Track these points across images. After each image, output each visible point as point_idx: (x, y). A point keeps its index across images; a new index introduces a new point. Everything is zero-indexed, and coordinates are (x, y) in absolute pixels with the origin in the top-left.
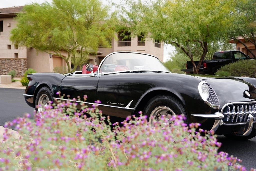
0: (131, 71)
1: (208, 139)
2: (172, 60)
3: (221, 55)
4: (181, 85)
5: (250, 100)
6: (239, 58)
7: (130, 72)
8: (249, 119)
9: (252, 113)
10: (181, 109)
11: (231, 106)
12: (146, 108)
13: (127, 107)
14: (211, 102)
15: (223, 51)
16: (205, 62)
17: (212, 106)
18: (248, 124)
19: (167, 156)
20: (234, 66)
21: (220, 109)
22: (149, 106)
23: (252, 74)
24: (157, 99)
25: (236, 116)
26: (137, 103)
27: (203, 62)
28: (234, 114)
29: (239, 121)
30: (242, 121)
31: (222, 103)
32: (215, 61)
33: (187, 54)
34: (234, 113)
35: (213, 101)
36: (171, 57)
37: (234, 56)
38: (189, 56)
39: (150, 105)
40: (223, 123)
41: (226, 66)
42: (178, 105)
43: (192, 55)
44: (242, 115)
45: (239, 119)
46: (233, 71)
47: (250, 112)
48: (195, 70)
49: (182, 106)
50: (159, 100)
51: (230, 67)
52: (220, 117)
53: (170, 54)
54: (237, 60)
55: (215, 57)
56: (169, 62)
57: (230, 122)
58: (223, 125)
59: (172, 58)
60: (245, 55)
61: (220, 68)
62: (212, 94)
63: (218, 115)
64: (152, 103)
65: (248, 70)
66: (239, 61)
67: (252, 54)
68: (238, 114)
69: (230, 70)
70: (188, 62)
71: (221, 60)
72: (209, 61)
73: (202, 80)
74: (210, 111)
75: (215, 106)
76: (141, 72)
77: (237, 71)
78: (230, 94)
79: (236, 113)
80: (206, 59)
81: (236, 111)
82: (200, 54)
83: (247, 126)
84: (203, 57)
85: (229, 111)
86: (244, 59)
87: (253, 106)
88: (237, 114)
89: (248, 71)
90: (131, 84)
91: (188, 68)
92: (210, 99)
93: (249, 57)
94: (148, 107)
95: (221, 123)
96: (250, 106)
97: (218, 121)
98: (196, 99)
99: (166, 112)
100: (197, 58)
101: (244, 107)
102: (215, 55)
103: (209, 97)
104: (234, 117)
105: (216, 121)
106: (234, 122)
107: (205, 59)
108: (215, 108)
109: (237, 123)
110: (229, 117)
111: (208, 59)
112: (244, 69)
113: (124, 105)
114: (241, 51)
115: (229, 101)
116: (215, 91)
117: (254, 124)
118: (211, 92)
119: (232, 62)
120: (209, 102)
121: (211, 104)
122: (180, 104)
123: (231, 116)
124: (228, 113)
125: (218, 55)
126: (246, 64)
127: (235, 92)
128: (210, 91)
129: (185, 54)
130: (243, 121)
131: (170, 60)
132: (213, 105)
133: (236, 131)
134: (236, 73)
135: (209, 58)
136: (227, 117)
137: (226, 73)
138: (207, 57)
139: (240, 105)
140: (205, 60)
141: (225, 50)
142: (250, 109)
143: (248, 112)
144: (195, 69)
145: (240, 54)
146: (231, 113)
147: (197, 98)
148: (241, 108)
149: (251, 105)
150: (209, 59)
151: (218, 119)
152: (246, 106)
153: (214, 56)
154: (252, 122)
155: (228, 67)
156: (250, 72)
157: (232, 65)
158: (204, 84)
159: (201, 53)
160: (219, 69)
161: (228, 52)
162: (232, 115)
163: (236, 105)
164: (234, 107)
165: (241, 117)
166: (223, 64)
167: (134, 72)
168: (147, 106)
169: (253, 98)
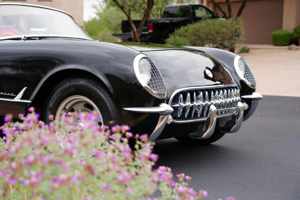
0: (22, 36)
1: (140, 148)
2: (98, 18)
3: (176, 11)
4: (107, 60)
5: (213, 83)
6: (203, 16)
7: (21, 38)
8: (211, 112)
9: (214, 103)
10: (107, 99)
11: (184, 93)
12: (50, 98)
13: (18, 99)
14: (153, 87)
15: (178, 5)
16: (150, 22)
17: (154, 94)
18: (209, 120)
19: (69, 179)
20: (194, 29)
21: (168, 98)
22: (55, 97)
23: (221, 42)
24: (68, 84)
25: (192, 108)
26: (34, 91)
27: (147, 22)
28: (189, 105)
29: (196, 116)
30: (200, 117)
31: (171, 88)
32: (167, 20)
33: (122, 8)
34: (188, 103)
35: (157, 86)
36: (97, 12)
37: (194, 14)
38: (125, 13)
39: (56, 95)
40: (171, 121)
41: (183, 29)
42: (103, 93)
43: (129, 10)
44: (201, 106)
45: (196, 113)
46: (193, 37)
47: (212, 101)
48: (135, 35)
49: (108, 94)
50: (70, 86)
51: (189, 31)
52: (167, 110)
53: (94, 7)
54: (199, 19)
55: (167, 14)
56: (94, 21)
57: (182, 117)
58: (172, 123)
59: (99, 14)
60: (211, 12)
61: (174, 31)
62: (155, 75)
63: (165, 107)
64: (60, 92)
65: (216, 35)
66: (201, 20)
67: (221, 10)
68: (195, 105)
69: (189, 35)
70: (123, 22)
71: (175, 20)
72: (157, 21)
73: (140, 53)
74: (152, 102)
75: (159, 95)
76: (40, 38)
77: (199, 37)
78: (183, 74)
79: (192, 103)
80: (152, 18)
81: (192, 100)
82: (143, 9)
83: (207, 123)
84: (147, 14)
85: (181, 101)
86: (210, 18)
87: (217, 91)
88: (193, 105)
89: (215, 38)
90: (26, 59)
91: (123, 32)
92: (152, 84)
93: (216, 14)
94: (52, 98)
95: (169, 120)
96: (212, 93)
97: (164, 118)
98: (131, 84)
99: (82, 105)
100: (139, 14)
101: (204, 95)
102: (167, 10)
103: (151, 80)
104: (188, 110)
105: (161, 117)
106: (189, 117)
107: (151, 16)
108: (160, 97)
109: (193, 119)
110: (181, 110)
111: (156, 16)
112: (209, 33)
113: (12, 95)
114: (205, 4)
115: (181, 86)
116: (159, 70)
117: (218, 120)
118: (154, 71)
119: (191, 23)
120: (150, 88)
121: (154, 92)
122: (105, 92)
123: (185, 109)
124: (180, 104)
125: (171, 11)
126: (212, 26)
127: (191, 72)
128: (152, 70)
129: (120, 9)
130: (202, 116)
131: (95, 18)
132: (156, 92)
133: (192, 132)
134: (196, 40)
135: (158, 15)
136: (178, 110)
137: (183, 40)
138: (154, 13)
139: (197, 92)
140: (150, 18)
141: (182, 2)
142: (212, 96)
143: (210, 102)
144: (134, 33)
145: (204, 10)
146: (184, 103)
147: (132, 81)
148: (199, 96)
149: (214, 90)
150: (158, 17)
151: (165, 114)
152: (207, 93)
153: (165, 12)
154: (215, 117)
155: (186, 31)
156: (219, 39)
157: (191, 27)
158: (142, 59)
159: (144, 6)
160: (173, 33)
161: (186, 7)
162: (186, 106)
163: (191, 92)
164: (189, 95)
165: (199, 109)
166: (178, 25)
167: (29, 38)
168: (52, 96)
169: (218, 80)
